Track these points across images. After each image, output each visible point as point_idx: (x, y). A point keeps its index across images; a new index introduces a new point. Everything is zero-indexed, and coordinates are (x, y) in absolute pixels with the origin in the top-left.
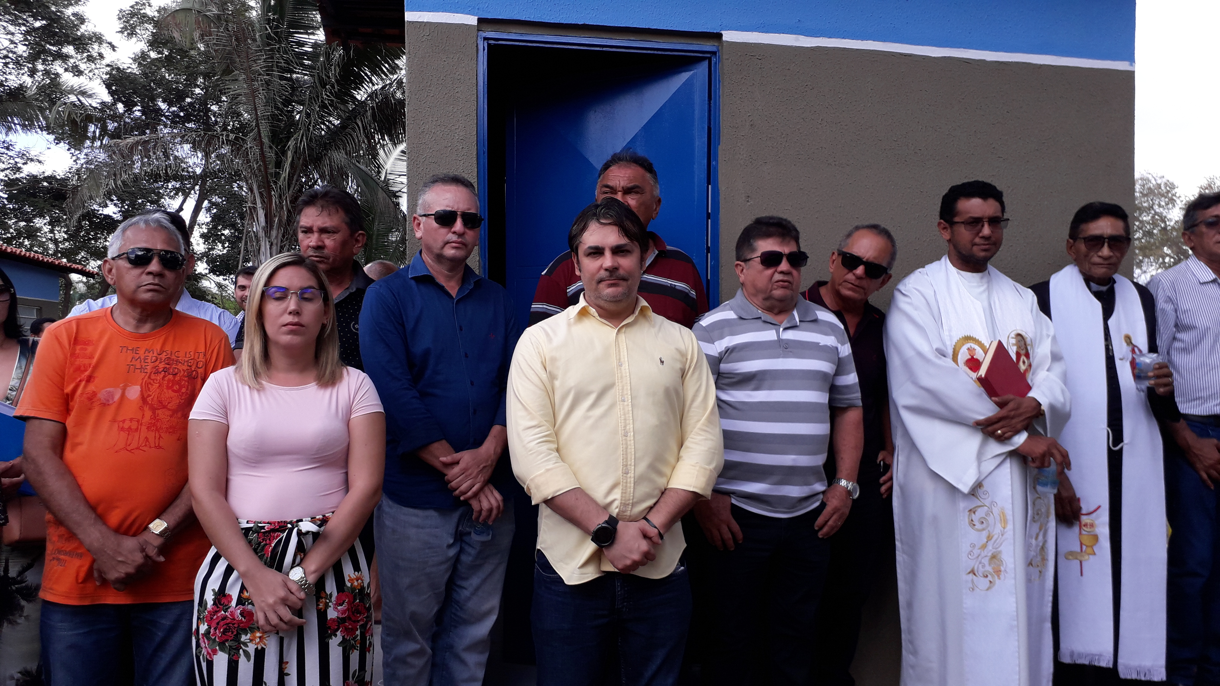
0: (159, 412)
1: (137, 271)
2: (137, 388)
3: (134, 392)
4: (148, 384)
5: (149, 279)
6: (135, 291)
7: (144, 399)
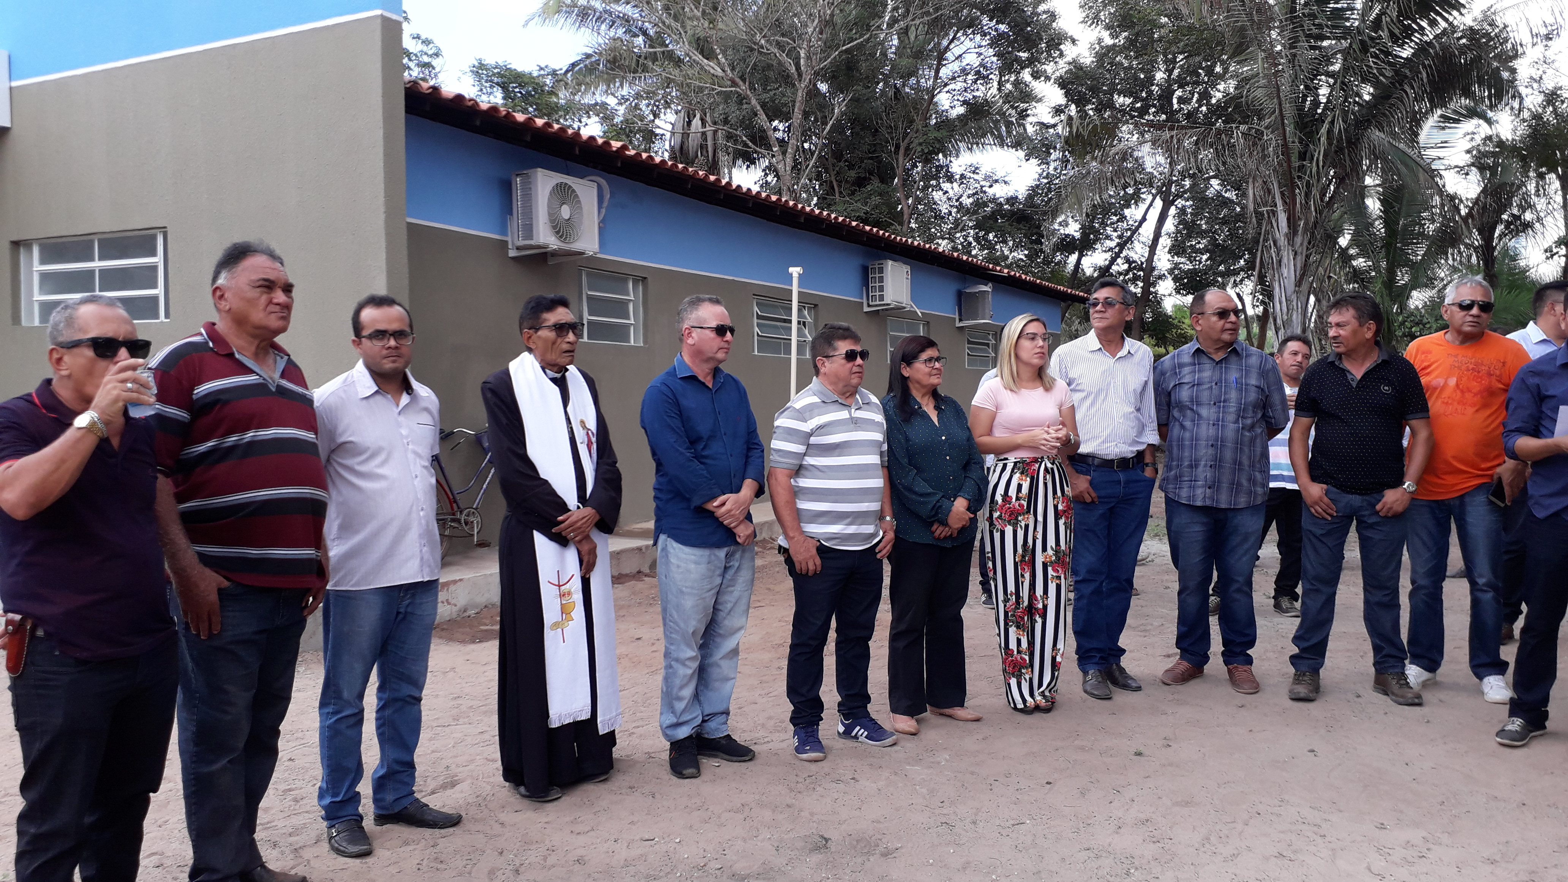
0: (1466, 394)
1: (1463, 313)
2: (1455, 379)
3: (1452, 382)
4: (1461, 377)
5: (1470, 319)
6: (1462, 325)
7: (1457, 385)
